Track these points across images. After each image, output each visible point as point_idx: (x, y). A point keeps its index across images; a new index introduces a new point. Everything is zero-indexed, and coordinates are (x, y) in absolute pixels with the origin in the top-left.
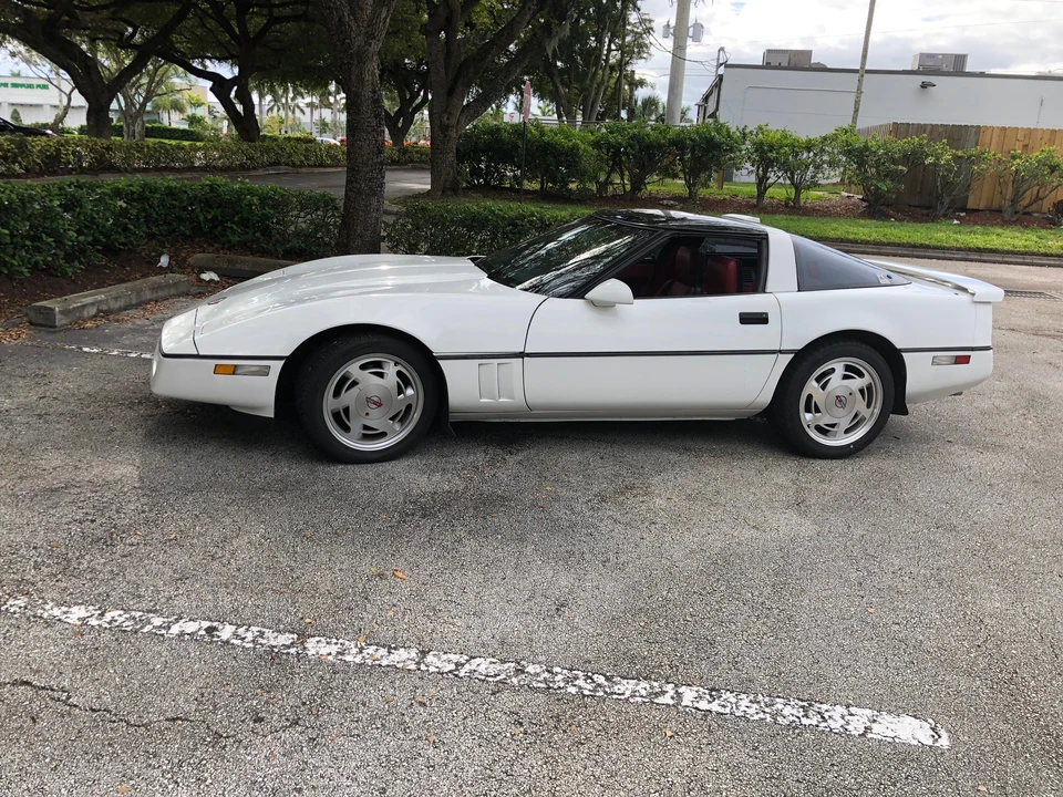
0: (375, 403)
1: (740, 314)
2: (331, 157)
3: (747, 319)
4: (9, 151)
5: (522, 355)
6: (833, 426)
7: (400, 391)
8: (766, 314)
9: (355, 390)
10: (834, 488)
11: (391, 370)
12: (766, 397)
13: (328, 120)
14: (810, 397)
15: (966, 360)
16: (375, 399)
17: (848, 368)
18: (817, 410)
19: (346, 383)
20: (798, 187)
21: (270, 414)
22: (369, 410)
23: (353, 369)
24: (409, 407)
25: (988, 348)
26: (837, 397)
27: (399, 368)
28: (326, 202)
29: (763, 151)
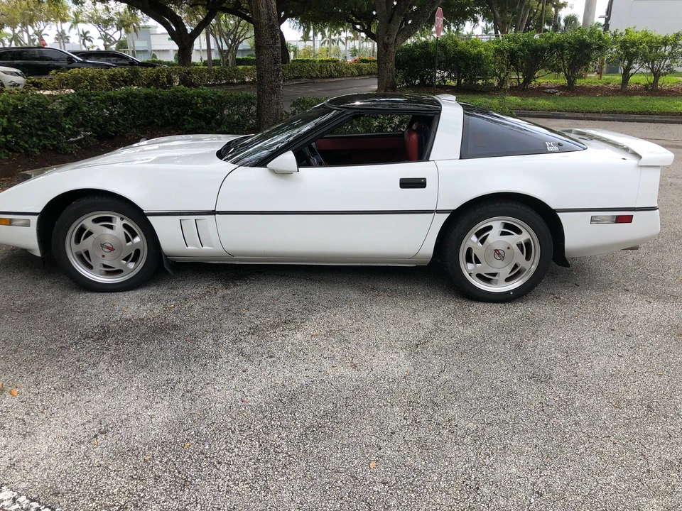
0: (108, 248)
1: (401, 180)
2: (337, 72)
3: (406, 184)
4: (127, 77)
5: (214, 213)
6: (494, 275)
7: (128, 240)
8: (425, 179)
9: (90, 239)
10: (469, 331)
11: (118, 223)
12: (428, 249)
13: (357, 48)
14: (469, 250)
15: (628, 219)
16: (108, 245)
17: (507, 226)
18: (478, 261)
19: (82, 233)
20: (657, 74)
21: (38, 254)
22: (104, 254)
23: (88, 222)
24: (137, 252)
25: (654, 209)
26: (496, 251)
27: (125, 222)
28: (248, 100)
29: (626, 48)
